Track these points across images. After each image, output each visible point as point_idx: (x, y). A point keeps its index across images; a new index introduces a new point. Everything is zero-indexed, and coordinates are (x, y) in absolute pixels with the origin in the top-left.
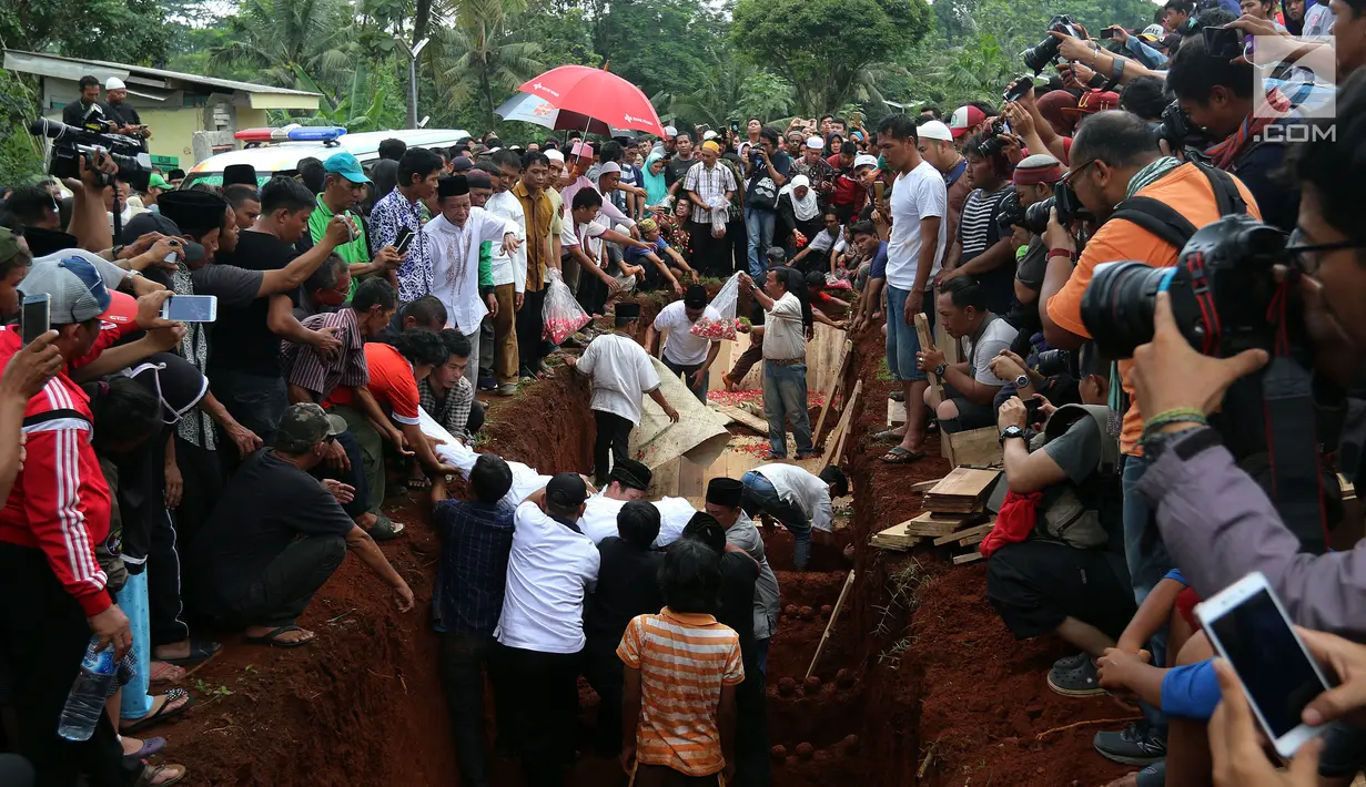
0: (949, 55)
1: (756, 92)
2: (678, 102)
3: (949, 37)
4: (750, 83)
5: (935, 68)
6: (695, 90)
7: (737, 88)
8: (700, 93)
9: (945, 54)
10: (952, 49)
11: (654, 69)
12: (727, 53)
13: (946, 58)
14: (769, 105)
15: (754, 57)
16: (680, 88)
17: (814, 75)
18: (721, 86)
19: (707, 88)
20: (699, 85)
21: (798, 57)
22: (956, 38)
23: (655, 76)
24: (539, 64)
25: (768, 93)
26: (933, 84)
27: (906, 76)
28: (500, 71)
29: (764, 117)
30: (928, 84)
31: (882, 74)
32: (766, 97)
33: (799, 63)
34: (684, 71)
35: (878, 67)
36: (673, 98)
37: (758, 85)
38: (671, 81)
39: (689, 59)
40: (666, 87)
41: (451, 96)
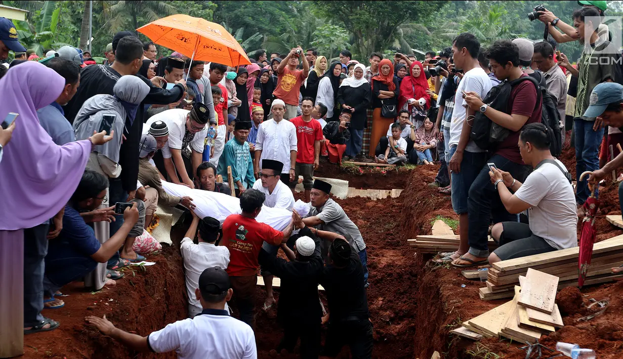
0: (456, 21)
1: (324, 37)
2: (268, 41)
3: (457, 10)
4: (320, 31)
5: (447, 30)
6: (280, 34)
7: (309, 33)
8: (285, 36)
9: (454, 21)
10: (458, 18)
11: (252, 17)
12: (304, 8)
13: (454, 23)
14: (333, 46)
15: (326, 12)
16: (271, 32)
17: (367, 27)
18: (299, 32)
19: (289, 32)
20: (284, 30)
21: (356, 14)
22: (461, 10)
23: (253, 22)
24: (172, 7)
25: (333, 38)
26: (445, 41)
27: (427, 34)
28: (145, 10)
29: (329, 55)
30: (441, 40)
31: (410, 31)
32: (331, 41)
33: (357, 18)
34: (274, 20)
35: (408, 26)
36: (266, 38)
37: (326, 33)
38: (263, 26)
39: (277, 12)
40: (261, 30)
41: (109, 26)
